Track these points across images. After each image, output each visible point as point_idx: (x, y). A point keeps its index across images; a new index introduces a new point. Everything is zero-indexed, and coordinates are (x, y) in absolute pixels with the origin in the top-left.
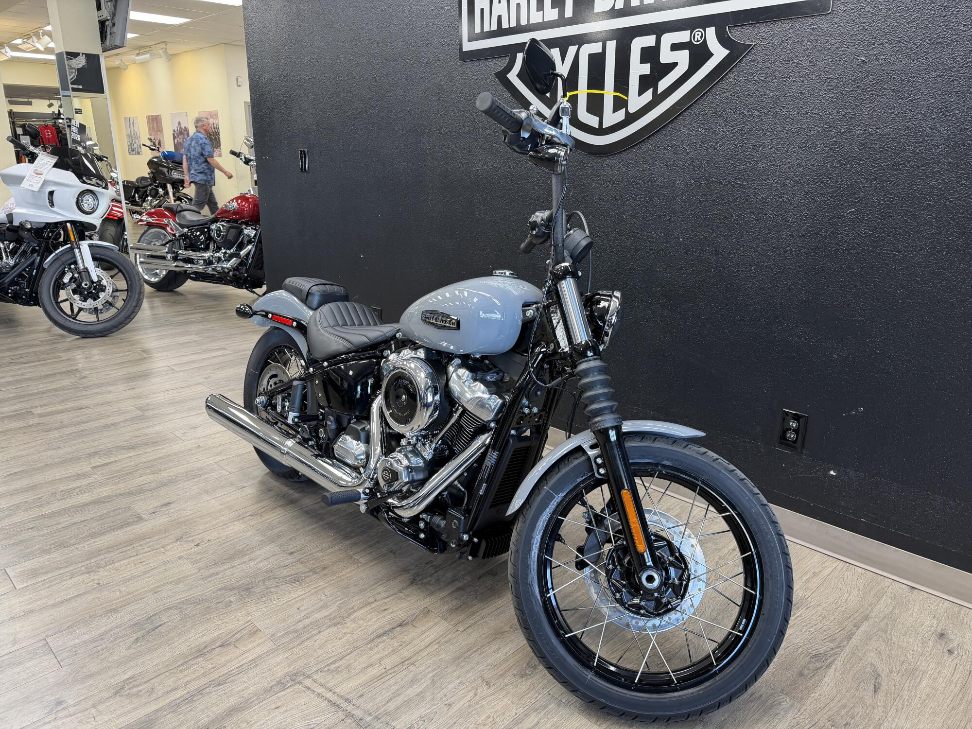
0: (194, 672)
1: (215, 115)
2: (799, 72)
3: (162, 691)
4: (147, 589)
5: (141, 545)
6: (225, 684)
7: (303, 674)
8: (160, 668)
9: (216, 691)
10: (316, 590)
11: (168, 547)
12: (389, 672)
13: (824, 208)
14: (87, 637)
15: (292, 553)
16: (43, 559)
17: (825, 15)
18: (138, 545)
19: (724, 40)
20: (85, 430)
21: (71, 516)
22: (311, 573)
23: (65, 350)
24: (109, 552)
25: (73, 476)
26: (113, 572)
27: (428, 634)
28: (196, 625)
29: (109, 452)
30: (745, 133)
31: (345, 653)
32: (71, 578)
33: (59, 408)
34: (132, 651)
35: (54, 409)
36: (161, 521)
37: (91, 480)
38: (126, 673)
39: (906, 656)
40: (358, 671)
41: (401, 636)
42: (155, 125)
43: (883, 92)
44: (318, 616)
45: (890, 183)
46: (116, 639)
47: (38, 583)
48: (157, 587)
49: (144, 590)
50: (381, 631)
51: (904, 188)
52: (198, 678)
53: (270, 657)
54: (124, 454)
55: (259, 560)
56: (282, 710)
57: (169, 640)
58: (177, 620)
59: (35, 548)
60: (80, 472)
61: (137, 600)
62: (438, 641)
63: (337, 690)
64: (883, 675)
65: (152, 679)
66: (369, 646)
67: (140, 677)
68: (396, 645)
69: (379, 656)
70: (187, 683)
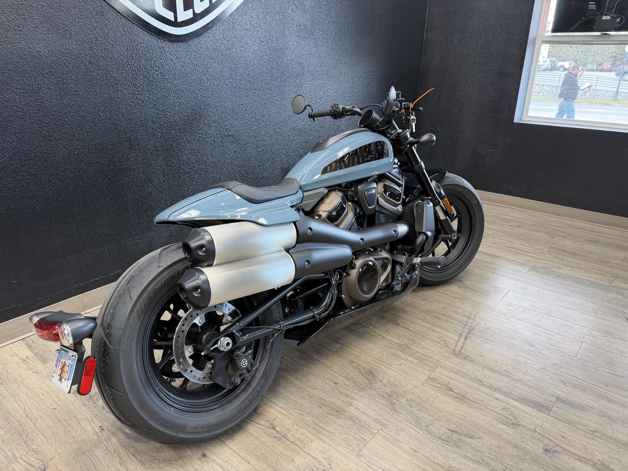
3: (501, 404)
7: (453, 351)
8: (486, 413)
10: (378, 362)
15: (336, 383)
28: (439, 410)
34: (482, 435)
38: (502, 428)
40: (441, 334)
44: (403, 356)
50: (406, 330)
53: (448, 367)
57: (461, 419)
63: (457, 338)
66: (420, 333)
67: (500, 419)
68: (413, 324)
69: (425, 329)
70: (489, 395)
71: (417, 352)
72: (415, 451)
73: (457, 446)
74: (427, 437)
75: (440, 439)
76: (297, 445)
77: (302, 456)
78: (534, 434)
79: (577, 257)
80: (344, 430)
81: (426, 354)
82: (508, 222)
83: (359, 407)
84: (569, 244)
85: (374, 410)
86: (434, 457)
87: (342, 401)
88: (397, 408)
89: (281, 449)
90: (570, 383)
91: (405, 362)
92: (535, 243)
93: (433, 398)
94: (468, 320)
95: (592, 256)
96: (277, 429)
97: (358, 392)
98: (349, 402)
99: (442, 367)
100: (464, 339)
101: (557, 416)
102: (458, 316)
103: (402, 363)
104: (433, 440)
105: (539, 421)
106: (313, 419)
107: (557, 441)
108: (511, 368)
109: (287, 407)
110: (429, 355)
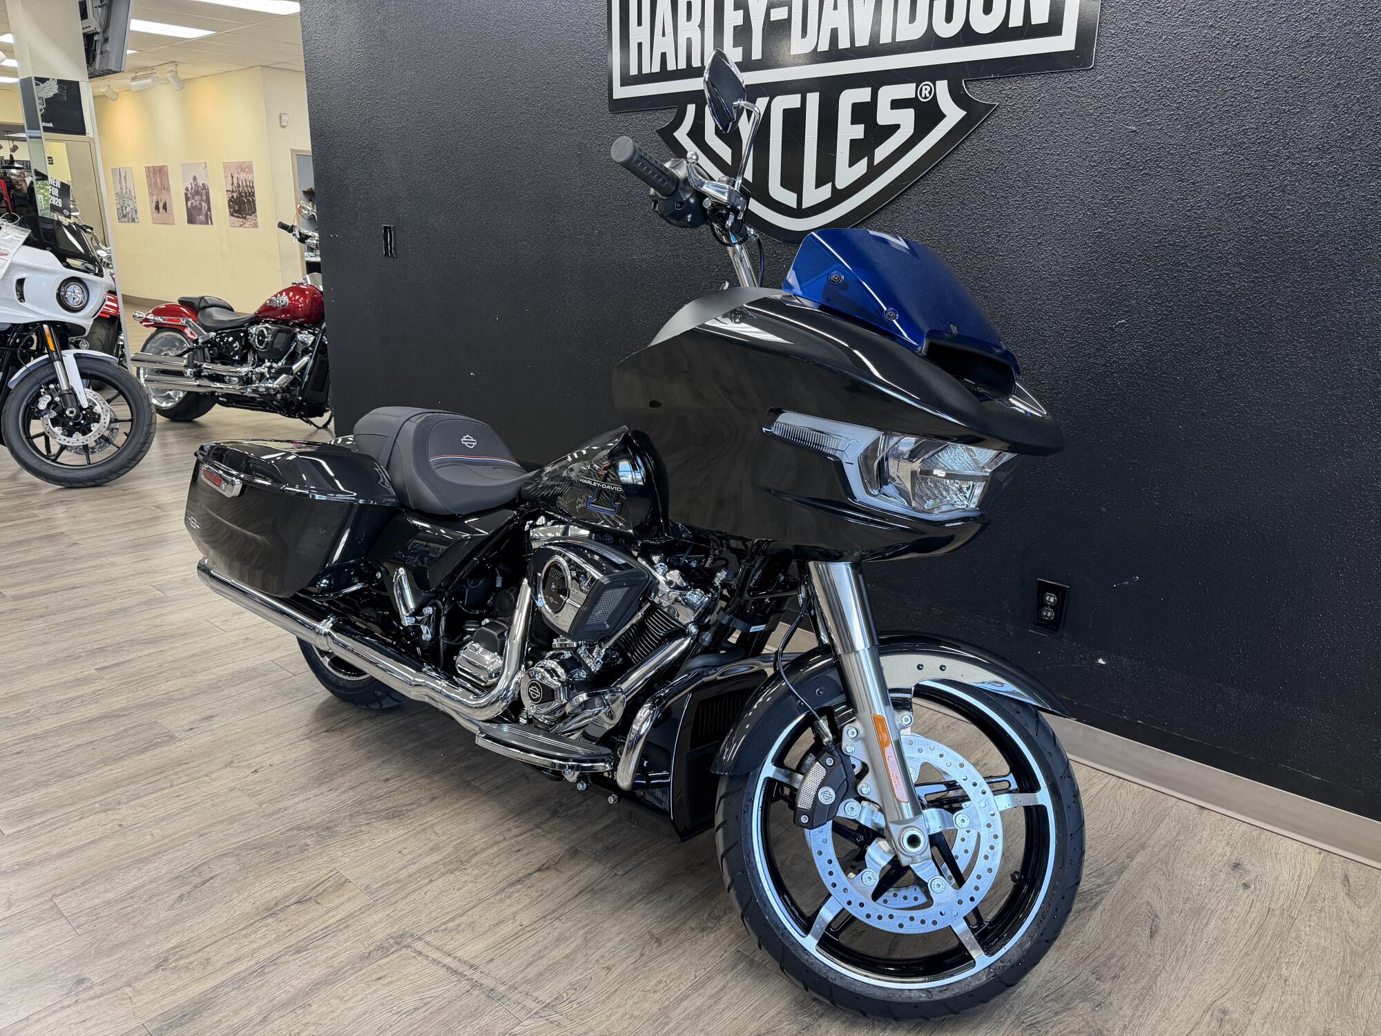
0: (262, 938)
1: (246, 168)
2: (1054, 143)
4: (189, 831)
5: (176, 774)
6: (306, 950)
7: (412, 935)
8: (215, 932)
9: (293, 960)
10: (422, 827)
11: (213, 776)
12: (527, 929)
13: (1087, 319)
14: (110, 896)
15: (387, 780)
16: (38, 795)
17: (1087, 70)
18: (171, 772)
19: (958, 97)
20: (83, 618)
21: (73, 735)
22: (415, 806)
23: (42, 506)
24: (132, 783)
25: (71, 682)
26: (139, 809)
27: (577, 879)
28: (261, 876)
29: (119, 648)
30: (988, 220)
31: (467, 907)
32: (81, 819)
33: (42, 587)
34: (176, 912)
35: (35, 589)
36: (201, 741)
37: (97, 686)
38: (169, 941)
39: (1191, 893)
40: (485, 930)
41: (541, 884)
42: (158, 180)
43: (1158, 172)
44: (428, 860)
45: (1169, 288)
46: (151, 897)
47: (35, 826)
48: (203, 828)
49: (185, 832)
50: (514, 878)
51: (1186, 295)
52: (269, 944)
53: (365, 915)
54: (141, 650)
55: (343, 789)
56: (385, 981)
57: (226, 897)
58: (234, 871)
59: (26, 779)
60: (80, 676)
61: (176, 846)
62: (588, 890)
63: (459, 954)
64: (1162, 917)
65: (204, 948)
66: (499, 897)
67: (189, 946)
70: (254, 951)
78: (124, 980)
99: (370, 906)
108: (308, 1018)
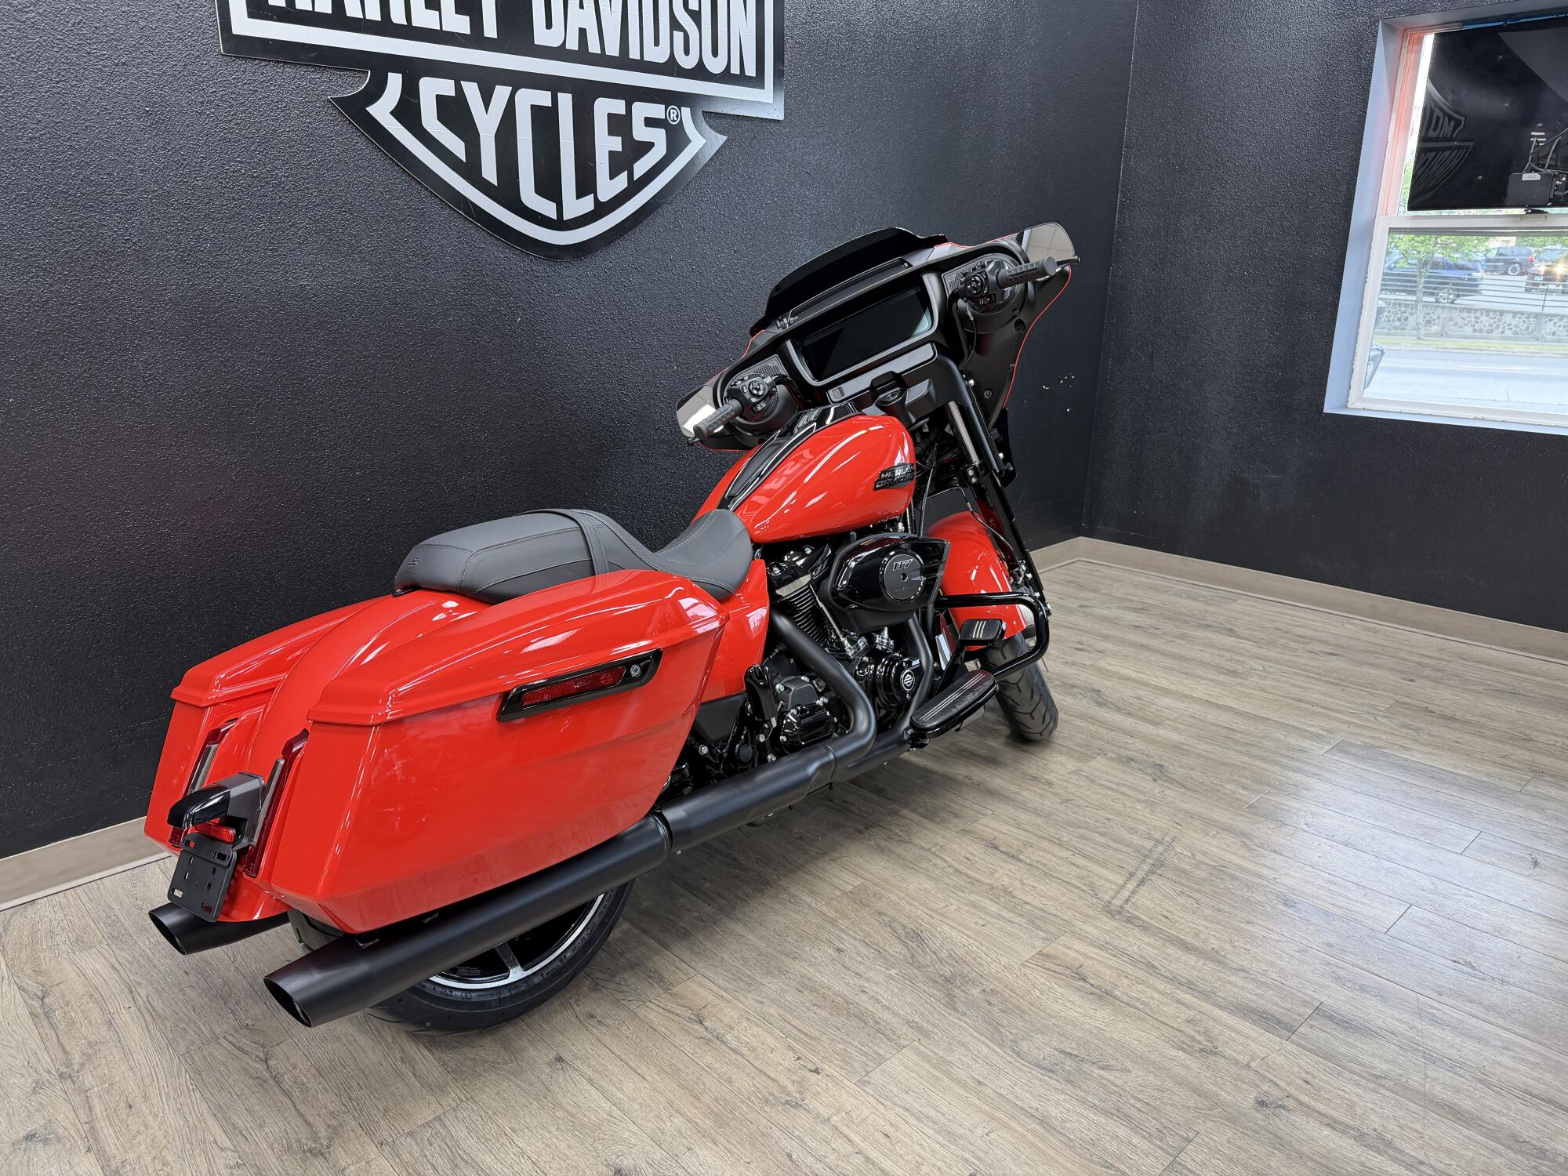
3: (1187, 1012)
7: (1106, 907)
10: (936, 916)
28: (1049, 1015)
34: (1129, 1065)
38: (1175, 1056)
40: (1085, 871)
41: (1014, 846)
44: (993, 907)
50: (1009, 860)
53: (1089, 936)
56: (1168, 915)
57: (1091, 1033)
63: (1120, 882)
66: (1038, 865)
67: (1175, 1040)
68: (1030, 849)
69: (1054, 859)
70: (1165, 995)
71: (1026, 903)
72: (980, 1083)
73: (1070, 1082)
74: (1009, 1059)
75: (1038, 1065)
76: (742, 1055)
77: (748, 1075)
78: (1243, 1072)
79: (1457, 725)
80: (841, 1035)
81: (1046, 909)
82: (1307, 643)
83: (879, 997)
84: (1445, 698)
85: (911, 1004)
86: (1017, 1097)
87: (847, 984)
88: (959, 1005)
89: (708, 1059)
90: (1355, 984)
91: (995, 920)
92: (1361, 692)
93: (1041, 992)
94: (1156, 846)
95: (1494, 724)
96: (707, 1024)
97: (882, 969)
98: (860, 986)
99: (1073, 934)
100: (1135, 884)
101: (1304, 1043)
102: (1135, 837)
103: (989, 922)
104: (1022, 1067)
105: (1262, 1048)
106: (782, 1012)
107: (1291, 1090)
108: (1227, 946)
109: (732, 987)
110: (1052, 910)
